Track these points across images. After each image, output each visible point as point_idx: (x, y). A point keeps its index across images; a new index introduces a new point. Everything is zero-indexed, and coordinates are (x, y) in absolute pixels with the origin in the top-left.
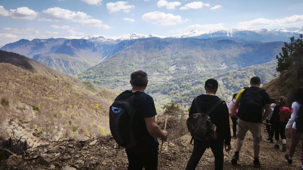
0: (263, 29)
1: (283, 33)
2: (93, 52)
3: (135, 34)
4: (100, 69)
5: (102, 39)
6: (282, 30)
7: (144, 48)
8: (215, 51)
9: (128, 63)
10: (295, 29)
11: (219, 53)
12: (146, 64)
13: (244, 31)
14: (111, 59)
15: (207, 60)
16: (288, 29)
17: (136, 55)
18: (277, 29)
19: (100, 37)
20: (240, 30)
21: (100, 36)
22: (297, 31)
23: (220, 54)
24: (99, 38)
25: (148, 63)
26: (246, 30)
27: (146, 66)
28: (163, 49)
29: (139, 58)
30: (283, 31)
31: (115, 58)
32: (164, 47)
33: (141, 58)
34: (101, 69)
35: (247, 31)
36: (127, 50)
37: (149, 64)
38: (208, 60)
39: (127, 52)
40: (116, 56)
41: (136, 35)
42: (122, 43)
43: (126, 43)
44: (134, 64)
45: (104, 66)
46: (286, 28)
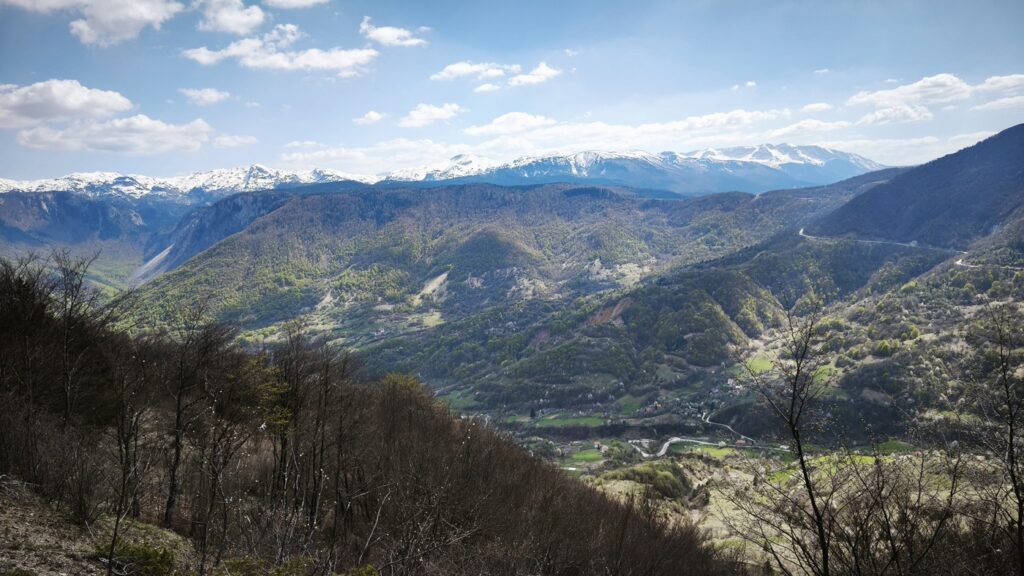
0: (663, 154)
1: (719, 165)
2: (104, 239)
3: (260, 170)
4: (157, 303)
5: (132, 188)
6: (709, 156)
7: (324, 222)
8: (561, 224)
9: (272, 275)
10: (743, 151)
11: (574, 229)
12: (341, 278)
13: (617, 159)
14: (201, 266)
15: (541, 252)
16: (726, 152)
17: (297, 245)
18: (696, 152)
19: (121, 181)
20: (608, 157)
21: (120, 178)
22: (750, 156)
23: (580, 233)
24: (115, 184)
25: (345, 273)
26: (624, 154)
27: (341, 285)
28: (390, 223)
29: (309, 255)
30: (714, 157)
31: (215, 259)
32: (393, 215)
33: (318, 256)
34: (161, 302)
35: (626, 159)
36: (258, 228)
37: (349, 275)
38: (544, 252)
39: (260, 235)
40: (218, 254)
41: (266, 172)
42: (229, 203)
43: (246, 202)
44: (293, 278)
45: (176, 292)
46: (722, 150)
